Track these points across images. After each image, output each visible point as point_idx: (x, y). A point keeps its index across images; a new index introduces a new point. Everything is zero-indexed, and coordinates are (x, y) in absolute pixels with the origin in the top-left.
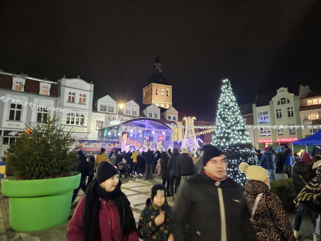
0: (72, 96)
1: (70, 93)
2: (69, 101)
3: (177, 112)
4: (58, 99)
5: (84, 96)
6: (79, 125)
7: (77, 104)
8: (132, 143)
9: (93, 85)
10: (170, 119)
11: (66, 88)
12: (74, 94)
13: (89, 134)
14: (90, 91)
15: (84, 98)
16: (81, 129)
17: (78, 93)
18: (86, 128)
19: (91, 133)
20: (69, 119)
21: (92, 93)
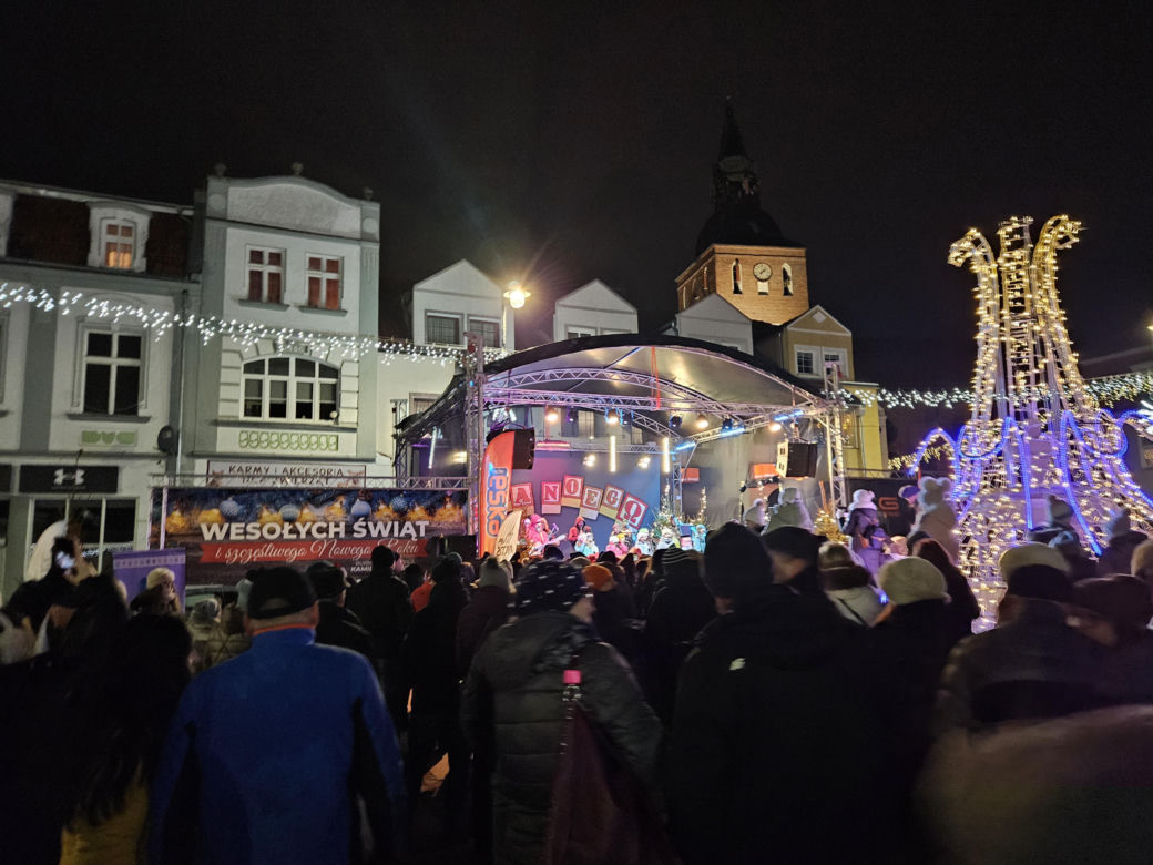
0: (267, 269)
1: (256, 257)
2: (254, 295)
3: (849, 334)
4: (193, 288)
5: (334, 266)
6: (316, 419)
7: (293, 311)
8: (597, 499)
9: (375, 208)
10: (809, 370)
11: (232, 232)
12: (276, 259)
13: (369, 465)
14: (364, 238)
15: (333, 276)
16: (323, 440)
17: (298, 252)
18: (354, 435)
19: (379, 458)
20: (260, 394)
21: (375, 248)
